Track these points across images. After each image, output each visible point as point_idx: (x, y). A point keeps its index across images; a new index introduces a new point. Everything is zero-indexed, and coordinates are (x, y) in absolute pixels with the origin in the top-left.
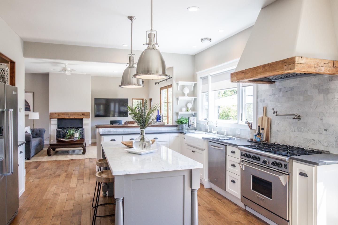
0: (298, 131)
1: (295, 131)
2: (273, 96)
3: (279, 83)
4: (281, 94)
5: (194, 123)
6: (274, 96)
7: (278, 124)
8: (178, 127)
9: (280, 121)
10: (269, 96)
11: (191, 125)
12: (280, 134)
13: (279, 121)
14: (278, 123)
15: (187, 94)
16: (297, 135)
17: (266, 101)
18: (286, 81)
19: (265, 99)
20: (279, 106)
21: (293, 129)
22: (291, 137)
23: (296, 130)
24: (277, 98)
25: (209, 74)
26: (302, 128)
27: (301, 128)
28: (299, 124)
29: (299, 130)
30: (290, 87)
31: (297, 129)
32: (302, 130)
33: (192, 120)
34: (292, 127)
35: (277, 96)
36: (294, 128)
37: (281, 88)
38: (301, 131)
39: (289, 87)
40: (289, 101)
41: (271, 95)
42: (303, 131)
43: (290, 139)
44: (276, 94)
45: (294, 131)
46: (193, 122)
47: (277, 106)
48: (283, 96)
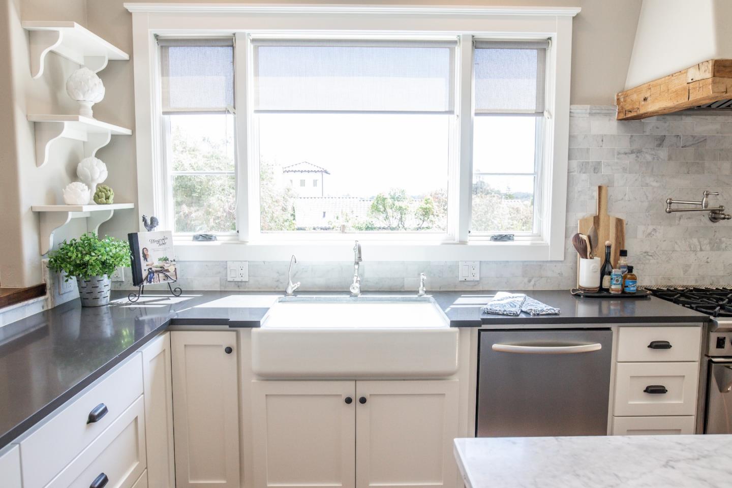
0: (712, 249)
1: (701, 250)
2: (634, 156)
3: (658, 120)
4: (663, 153)
5: (166, 260)
6: (637, 157)
7: (650, 234)
8: (48, 295)
9: (654, 227)
10: (619, 153)
11: (151, 272)
12: (652, 261)
13: (651, 228)
14: (649, 231)
15: (93, 108)
16: (709, 260)
17: (604, 171)
18: (684, 117)
19: (599, 163)
20: (655, 184)
21: (697, 244)
22: (689, 266)
23: (708, 247)
24: (648, 163)
25: (247, 31)
26: (724, 239)
27: (720, 240)
28: (715, 232)
29: (714, 246)
30: (694, 137)
31: (710, 243)
32: (723, 246)
33: (155, 245)
34: (695, 241)
35: (649, 158)
36: (699, 242)
37: (665, 136)
38: (719, 249)
39: (692, 136)
40: (688, 173)
41: (626, 154)
42: (726, 247)
43: (685, 272)
44: (644, 150)
45: (698, 250)
46: (162, 256)
47: (647, 185)
48: (670, 158)
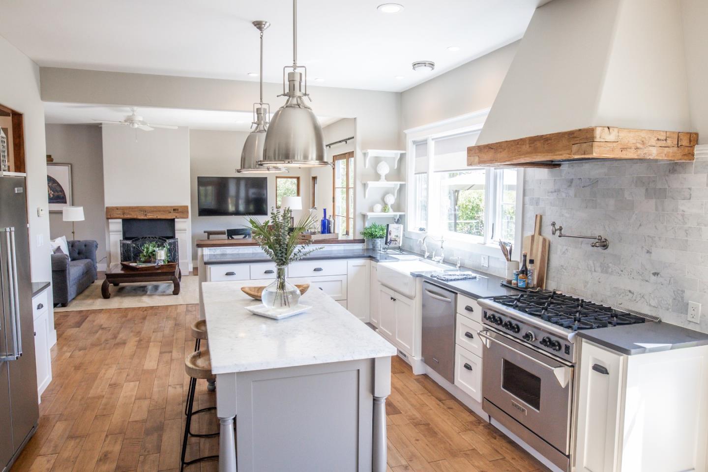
0: (602, 272)
1: (595, 271)
2: (556, 194)
3: (569, 168)
4: (572, 192)
6: (558, 195)
7: (564, 252)
8: (365, 244)
9: (567, 248)
10: (548, 192)
11: (391, 241)
12: (565, 273)
13: (565, 248)
14: (564, 250)
15: (385, 176)
16: (600, 280)
17: (542, 205)
19: (539, 198)
20: (567, 215)
21: (592, 265)
22: (587, 282)
23: (599, 269)
24: (563, 199)
25: (430, 136)
26: (610, 265)
27: (608, 265)
28: (604, 257)
29: (603, 269)
30: (590, 179)
31: (601, 266)
32: (610, 270)
33: (395, 230)
34: (591, 262)
35: (564, 195)
36: (594, 264)
37: (573, 179)
38: (607, 272)
39: (589, 178)
40: (586, 208)
41: (552, 192)
42: (612, 271)
43: (585, 286)
44: (561, 190)
45: (593, 270)
46: (396, 235)
47: (563, 215)
48: (575, 196)
